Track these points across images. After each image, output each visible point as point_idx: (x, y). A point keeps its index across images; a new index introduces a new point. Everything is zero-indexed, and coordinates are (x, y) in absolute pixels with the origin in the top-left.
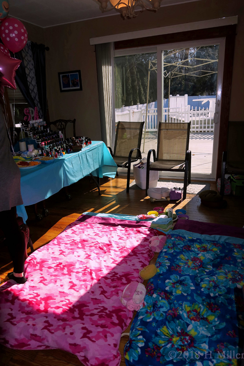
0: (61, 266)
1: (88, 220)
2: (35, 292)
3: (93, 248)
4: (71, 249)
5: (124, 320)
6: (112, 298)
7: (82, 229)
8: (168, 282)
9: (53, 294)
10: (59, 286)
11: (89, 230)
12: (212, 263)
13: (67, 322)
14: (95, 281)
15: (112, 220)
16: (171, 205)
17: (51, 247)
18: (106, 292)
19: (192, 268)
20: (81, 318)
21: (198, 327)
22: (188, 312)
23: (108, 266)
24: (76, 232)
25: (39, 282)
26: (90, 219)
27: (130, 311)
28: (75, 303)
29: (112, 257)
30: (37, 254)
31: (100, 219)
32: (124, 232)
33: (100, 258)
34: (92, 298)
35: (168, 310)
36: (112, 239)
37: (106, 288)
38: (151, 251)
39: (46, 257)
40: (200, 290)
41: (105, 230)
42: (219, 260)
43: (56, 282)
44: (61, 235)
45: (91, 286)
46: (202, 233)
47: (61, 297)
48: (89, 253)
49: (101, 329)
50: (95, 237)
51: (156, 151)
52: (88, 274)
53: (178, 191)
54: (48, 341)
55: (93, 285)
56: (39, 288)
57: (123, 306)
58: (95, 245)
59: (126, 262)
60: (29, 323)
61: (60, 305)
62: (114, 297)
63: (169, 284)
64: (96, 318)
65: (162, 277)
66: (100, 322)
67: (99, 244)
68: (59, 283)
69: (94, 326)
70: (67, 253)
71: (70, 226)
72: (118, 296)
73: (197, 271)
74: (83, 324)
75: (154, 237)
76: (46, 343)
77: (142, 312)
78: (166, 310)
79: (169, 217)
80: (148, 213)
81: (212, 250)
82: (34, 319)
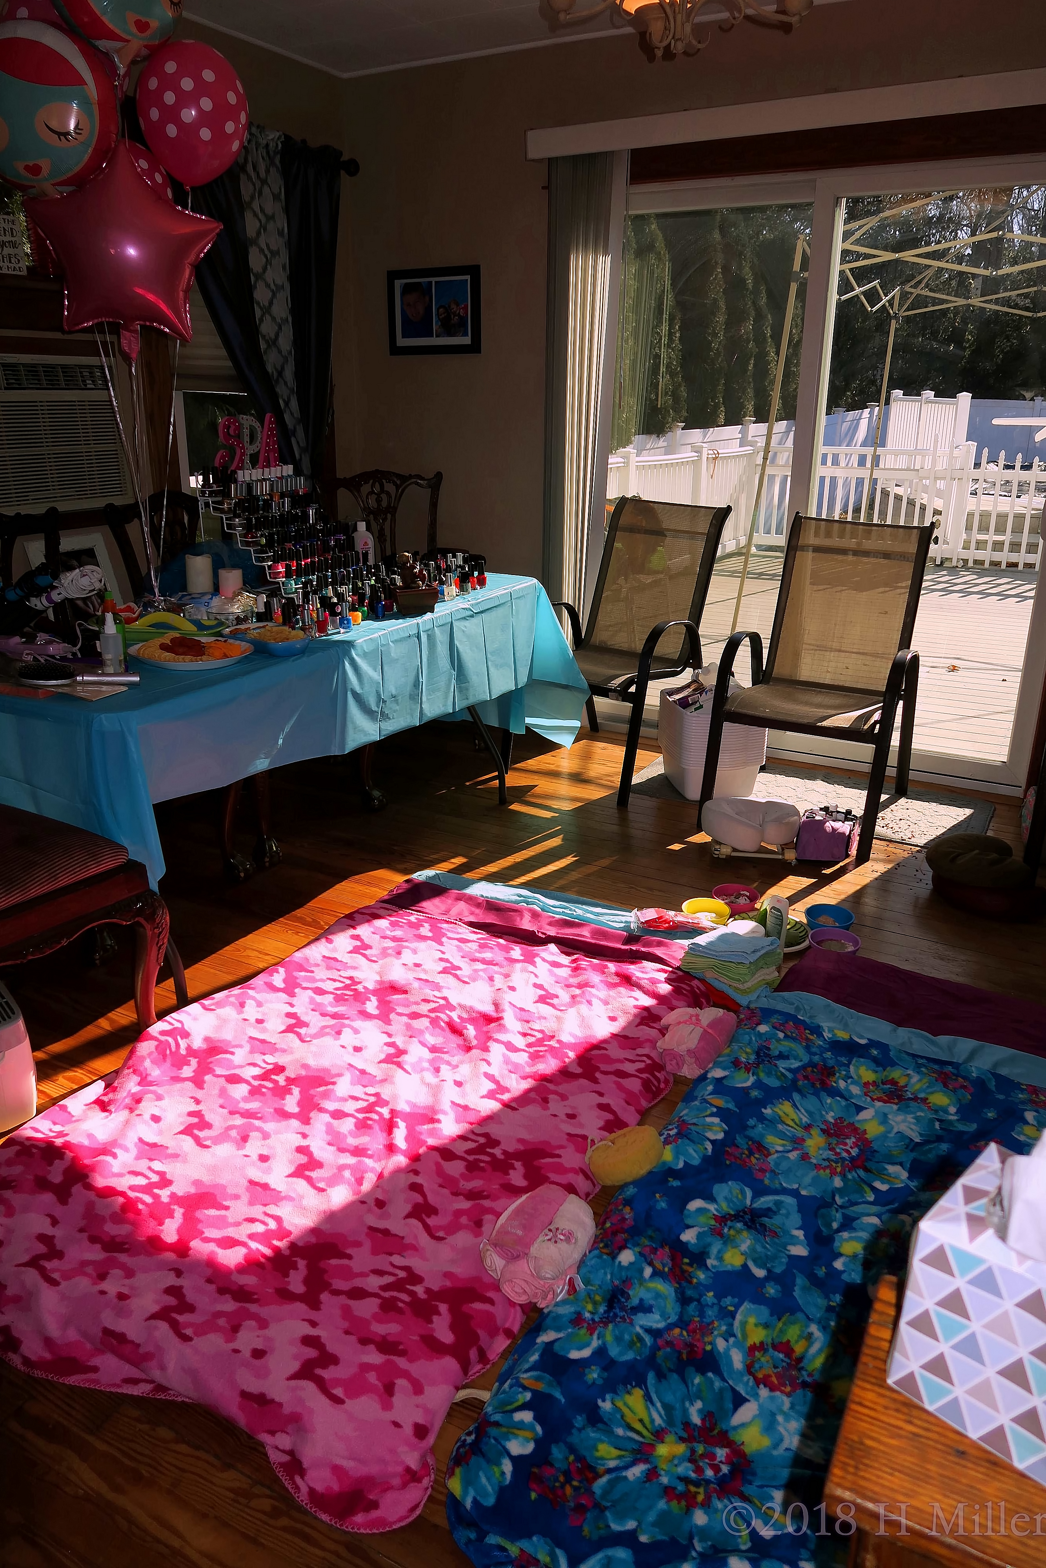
0: (281, 1079)
1: (427, 905)
2: (157, 1166)
3: (424, 1023)
4: (335, 1016)
5: (477, 1337)
6: (451, 1239)
7: (394, 939)
8: (701, 1211)
9: (224, 1187)
10: (255, 1157)
11: (422, 945)
12: (913, 1155)
13: (253, 1308)
14: (401, 1160)
15: (527, 917)
16: (794, 883)
17: (258, 996)
18: (433, 1211)
19: (818, 1167)
20: (312, 1300)
21: (780, 1418)
22: (753, 1349)
23: (466, 1108)
24: (369, 947)
25: (181, 1133)
26: (437, 901)
27: (512, 1304)
28: (302, 1237)
29: (493, 1070)
30: (195, 1019)
31: (478, 905)
32: (564, 972)
33: (444, 1068)
34: (371, 1228)
35: (670, 1327)
36: (508, 997)
37: (436, 1195)
38: (661, 1067)
39: (227, 1035)
40: (829, 1266)
41: (488, 955)
42: (944, 1147)
43: (245, 1139)
44: (307, 951)
45: (380, 1176)
46: (900, 1023)
48: (400, 1041)
49: (374, 1357)
50: (440, 979)
51: (766, 644)
52: (376, 1127)
53: (837, 825)
54: (163, 1368)
55: (386, 1174)
56: (176, 1156)
57: (486, 1280)
58: (433, 1010)
59: (546, 1100)
60: (105, 1286)
61: (241, 1233)
62: (462, 1238)
63: (702, 1219)
64: (366, 1308)
65: (676, 1183)
66: (380, 1329)
67: (452, 1008)
68: (254, 1147)
69: (353, 1339)
70: (312, 1030)
71: (352, 919)
72: (478, 1234)
73: (838, 1182)
74: (313, 1324)
75: (683, 1012)
76: (156, 1374)
77: (558, 1317)
78: (661, 1325)
79: (767, 935)
80: (685, 906)
81: (924, 1100)
82: (130, 1273)
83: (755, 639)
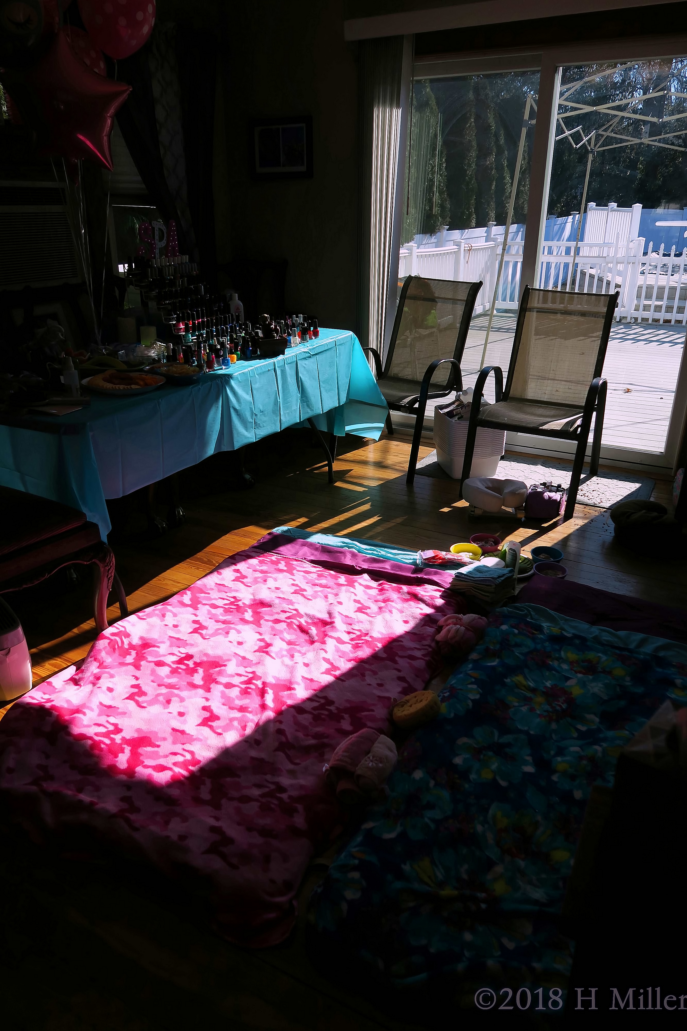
0: (191, 663)
1: (283, 549)
2: (112, 720)
3: (283, 626)
4: (224, 622)
6: (304, 764)
7: (262, 572)
8: (465, 744)
9: (156, 733)
10: (175, 713)
11: (280, 576)
12: (602, 708)
13: (178, 809)
14: (270, 714)
15: (349, 556)
16: (523, 533)
17: (174, 610)
18: (291, 746)
19: (540, 716)
20: (215, 804)
22: (500, 831)
23: (311, 680)
24: (245, 577)
25: (127, 698)
26: (289, 546)
28: (207, 764)
29: (329, 656)
30: (133, 625)
31: (316, 549)
32: (374, 592)
33: (296, 654)
34: (252, 758)
35: (446, 818)
36: (337, 609)
37: (294, 736)
39: (154, 635)
40: (549, 779)
41: (323, 582)
42: (623, 703)
43: (169, 702)
44: (205, 580)
45: (257, 724)
46: (593, 622)
47: (174, 743)
48: (268, 638)
49: (257, 839)
50: (293, 597)
51: (505, 375)
52: (254, 693)
53: (552, 495)
55: (261, 723)
56: (124, 713)
58: (288, 618)
59: (363, 675)
60: (82, 796)
61: (168, 762)
63: (466, 750)
64: (251, 808)
65: (449, 727)
66: (260, 821)
67: (301, 616)
68: (175, 707)
69: (243, 828)
70: (210, 631)
71: (234, 559)
73: (553, 726)
74: (217, 819)
75: (452, 617)
77: (375, 813)
78: (441, 817)
79: (506, 566)
80: (452, 548)
82: (98, 789)
83: (498, 371)
